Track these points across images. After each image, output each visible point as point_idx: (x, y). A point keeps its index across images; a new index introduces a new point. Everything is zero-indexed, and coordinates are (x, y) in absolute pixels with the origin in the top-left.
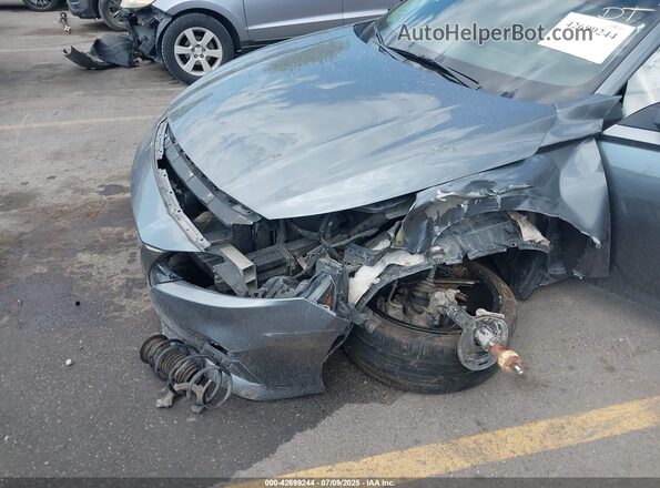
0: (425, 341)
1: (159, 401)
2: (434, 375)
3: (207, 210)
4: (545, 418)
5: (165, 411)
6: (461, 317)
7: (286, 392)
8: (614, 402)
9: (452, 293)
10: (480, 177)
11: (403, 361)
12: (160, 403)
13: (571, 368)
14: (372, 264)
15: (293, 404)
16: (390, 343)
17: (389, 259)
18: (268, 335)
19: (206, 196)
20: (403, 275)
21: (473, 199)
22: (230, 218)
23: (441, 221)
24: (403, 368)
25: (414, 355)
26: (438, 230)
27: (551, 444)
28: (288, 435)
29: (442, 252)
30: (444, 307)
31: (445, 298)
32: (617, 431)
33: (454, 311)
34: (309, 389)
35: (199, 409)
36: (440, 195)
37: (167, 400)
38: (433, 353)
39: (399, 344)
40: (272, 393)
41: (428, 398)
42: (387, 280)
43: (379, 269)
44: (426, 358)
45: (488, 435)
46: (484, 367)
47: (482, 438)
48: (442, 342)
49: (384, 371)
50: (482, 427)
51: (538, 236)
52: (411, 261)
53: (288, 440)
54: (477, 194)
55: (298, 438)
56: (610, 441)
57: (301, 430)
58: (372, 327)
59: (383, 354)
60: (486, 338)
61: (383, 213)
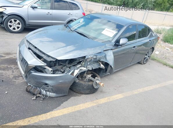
0: (87, 83)
1: (33, 98)
2: (88, 90)
3: (43, 58)
4: (107, 97)
5: (34, 100)
6: (93, 79)
7: (60, 95)
8: (117, 94)
9: (90, 75)
10: (96, 54)
11: (83, 87)
12: (33, 99)
13: (109, 90)
14: (77, 69)
15: (61, 98)
16: (81, 84)
17: (80, 68)
18: (60, 81)
19: (43, 55)
20: (83, 71)
21: (94, 58)
22: (49, 59)
23: (89, 62)
24: (83, 89)
25: (85, 86)
26: (88, 63)
27: (108, 101)
28: (62, 103)
29: (89, 68)
30: (89, 78)
31: (89, 76)
32: (118, 98)
33: (91, 78)
34: (65, 94)
35: (42, 99)
36: (90, 57)
37: (35, 98)
38: (89, 85)
39: (82, 84)
40: (58, 95)
41: (87, 95)
42: (80, 72)
43: (79, 70)
44: (87, 86)
45: (98, 100)
46: (97, 88)
47: (97, 101)
48: (90, 83)
49: (79, 90)
50: (97, 99)
51: (103, 66)
52: (84, 69)
53: (63, 103)
54: (95, 57)
55: (64, 103)
56: (117, 100)
57: (65, 102)
58: (77, 81)
59: (79, 87)
60: (98, 82)
61: (79, 60)
